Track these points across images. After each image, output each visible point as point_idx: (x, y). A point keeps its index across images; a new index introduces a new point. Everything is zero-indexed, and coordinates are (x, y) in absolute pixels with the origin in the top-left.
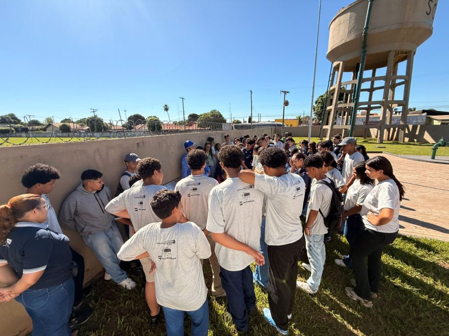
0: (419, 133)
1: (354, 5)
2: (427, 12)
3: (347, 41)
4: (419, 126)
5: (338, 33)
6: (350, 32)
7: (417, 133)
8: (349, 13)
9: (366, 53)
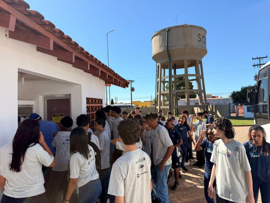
0: (215, 111)
1: (160, 32)
2: (198, 40)
3: (160, 52)
4: (214, 106)
5: (155, 46)
6: (160, 47)
7: (214, 111)
8: (158, 36)
9: (171, 60)
